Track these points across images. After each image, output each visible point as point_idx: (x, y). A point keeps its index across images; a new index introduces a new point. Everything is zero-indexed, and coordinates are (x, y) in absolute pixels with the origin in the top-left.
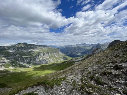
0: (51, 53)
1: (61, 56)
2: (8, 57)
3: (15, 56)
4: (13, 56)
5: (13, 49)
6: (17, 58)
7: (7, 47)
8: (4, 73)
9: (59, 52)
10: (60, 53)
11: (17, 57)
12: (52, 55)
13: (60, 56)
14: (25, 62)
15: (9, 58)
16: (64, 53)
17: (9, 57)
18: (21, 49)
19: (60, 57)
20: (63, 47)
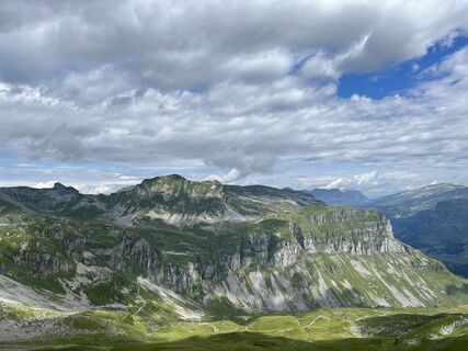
0: (321, 243)
1: (398, 267)
2: (105, 248)
3: (132, 246)
4: (122, 246)
5: (123, 209)
6: (138, 259)
7: (101, 197)
8: (87, 332)
9: (381, 236)
10: (392, 245)
11: (139, 254)
12: (325, 257)
13: (391, 270)
14: (170, 287)
15: (108, 257)
16: (429, 251)
17: (109, 252)
18: (158, 213)
19: (389, 279)
20: (410, 202)
